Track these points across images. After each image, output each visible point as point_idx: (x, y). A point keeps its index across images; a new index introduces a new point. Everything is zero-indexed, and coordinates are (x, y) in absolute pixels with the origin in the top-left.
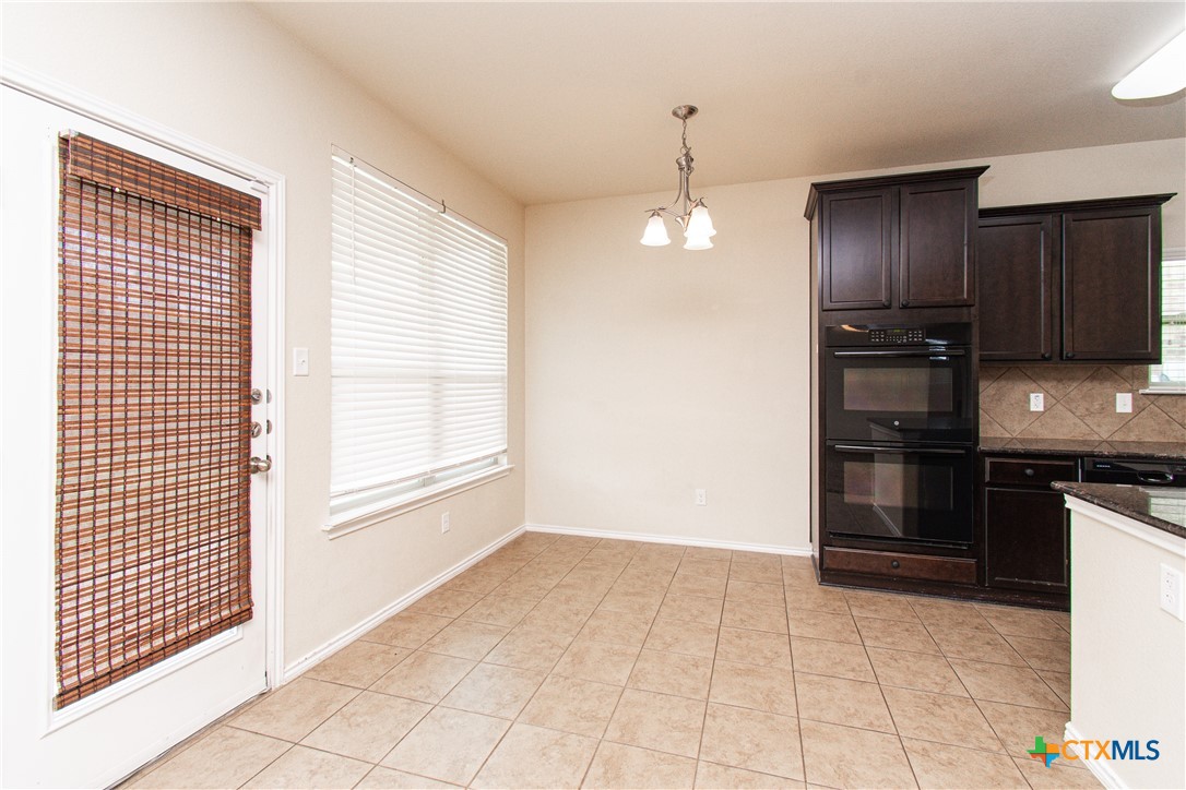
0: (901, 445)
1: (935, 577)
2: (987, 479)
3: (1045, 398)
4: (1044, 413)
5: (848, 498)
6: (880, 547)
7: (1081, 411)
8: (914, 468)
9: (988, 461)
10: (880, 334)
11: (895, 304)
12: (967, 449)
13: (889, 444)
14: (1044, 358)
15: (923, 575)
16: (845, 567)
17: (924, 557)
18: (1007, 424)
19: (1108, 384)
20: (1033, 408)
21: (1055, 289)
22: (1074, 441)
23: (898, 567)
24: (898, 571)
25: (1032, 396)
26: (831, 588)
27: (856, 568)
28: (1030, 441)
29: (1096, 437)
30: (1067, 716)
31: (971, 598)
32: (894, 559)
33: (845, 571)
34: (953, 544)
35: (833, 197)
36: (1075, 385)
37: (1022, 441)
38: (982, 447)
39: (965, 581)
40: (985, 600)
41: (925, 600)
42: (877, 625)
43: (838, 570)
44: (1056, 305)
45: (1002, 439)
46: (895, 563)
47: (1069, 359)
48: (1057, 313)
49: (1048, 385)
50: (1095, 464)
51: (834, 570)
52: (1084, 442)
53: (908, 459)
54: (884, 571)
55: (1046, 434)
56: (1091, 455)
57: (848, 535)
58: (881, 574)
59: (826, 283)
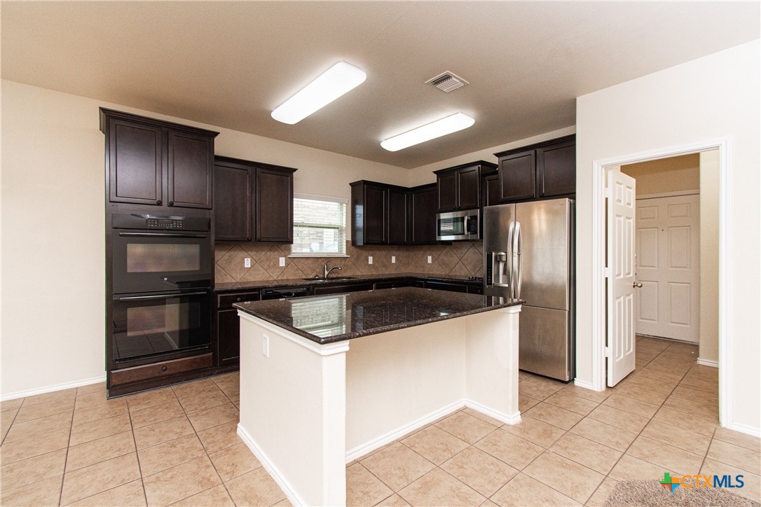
0: (179, 292)
1: (189, 369)
2: (219, 306)
3: (251, 260)
4: (250, 268)
5: (129, 334)
6: (154, 360)
7: (266, 266)
8: (186, 305)
9: (219, 296)
10: (154, 222)
11: (165, 203)
12: (208, 291)
13: (173, 292)
14: (249, 241)
15: (182, 370)
16: (127, 381)
17: (183, 359)
18: (234, 275)
19: (276, 253)
20: (246, 266)
21: (254, 206)
22: (263, 281)
23: (166, 369)
24: (167, 372)
25: (246, 259)
26: (117, 399)
27: (136, 379)
28: (244, 283)
29: (272, 279)
30: (238, 421)
31: (211, 375)
32: (163, 365)
33: (128, 383)
34: (201, 347)
35: (117, 122)
36: (263, 254)
37: (241, 283)
38: (217, 288)
39: (206, 366)
40: (219, 374)
41: (184, 385)
42: (147, 412)
43: (122, 385)
44: (254, 213)
45: (231, 283)
46: (164, 368)
47: (259, 241)
48: (254, 218)
49: (252, 253)
50: (266, 291)
51: (118, 385)
52: (267, 281)
53: (182, 299)
54: (157, 375)
55: (251, 279)
56: (265, 287)
57: (130, 358)
58: (156, 377)
59: (113, 183)
